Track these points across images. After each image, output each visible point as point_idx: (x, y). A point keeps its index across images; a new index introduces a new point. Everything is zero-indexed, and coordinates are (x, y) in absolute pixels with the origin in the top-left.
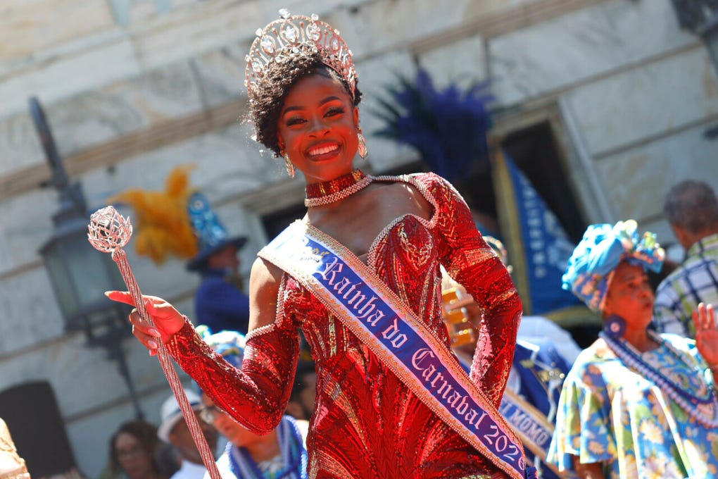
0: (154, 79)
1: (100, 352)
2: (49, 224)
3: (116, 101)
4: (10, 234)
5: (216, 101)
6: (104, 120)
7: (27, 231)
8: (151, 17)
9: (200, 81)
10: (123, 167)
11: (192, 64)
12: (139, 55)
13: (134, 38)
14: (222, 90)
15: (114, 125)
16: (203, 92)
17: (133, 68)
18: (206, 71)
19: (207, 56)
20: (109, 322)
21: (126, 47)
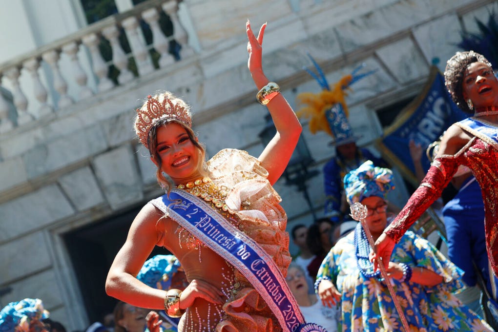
0: (315, 40)
1: (294, 188)
2: (263, 121)
3: (295, 53)
4: (243, 127)
5: (348, 50)
6: (289, 64)
7: (252, 125)
8: (312, 6)
9: (340, 39)
10: (300, 88)
11: (335, 30)
12: (306, 28)
13: (302, 19)
14: (352, 44)
15: (295, 66)
16: (341, 45)
17: (303, 35)
18: (342, 34)
19: (343, 25)
20: (297, 172)
21: (299, 24)
